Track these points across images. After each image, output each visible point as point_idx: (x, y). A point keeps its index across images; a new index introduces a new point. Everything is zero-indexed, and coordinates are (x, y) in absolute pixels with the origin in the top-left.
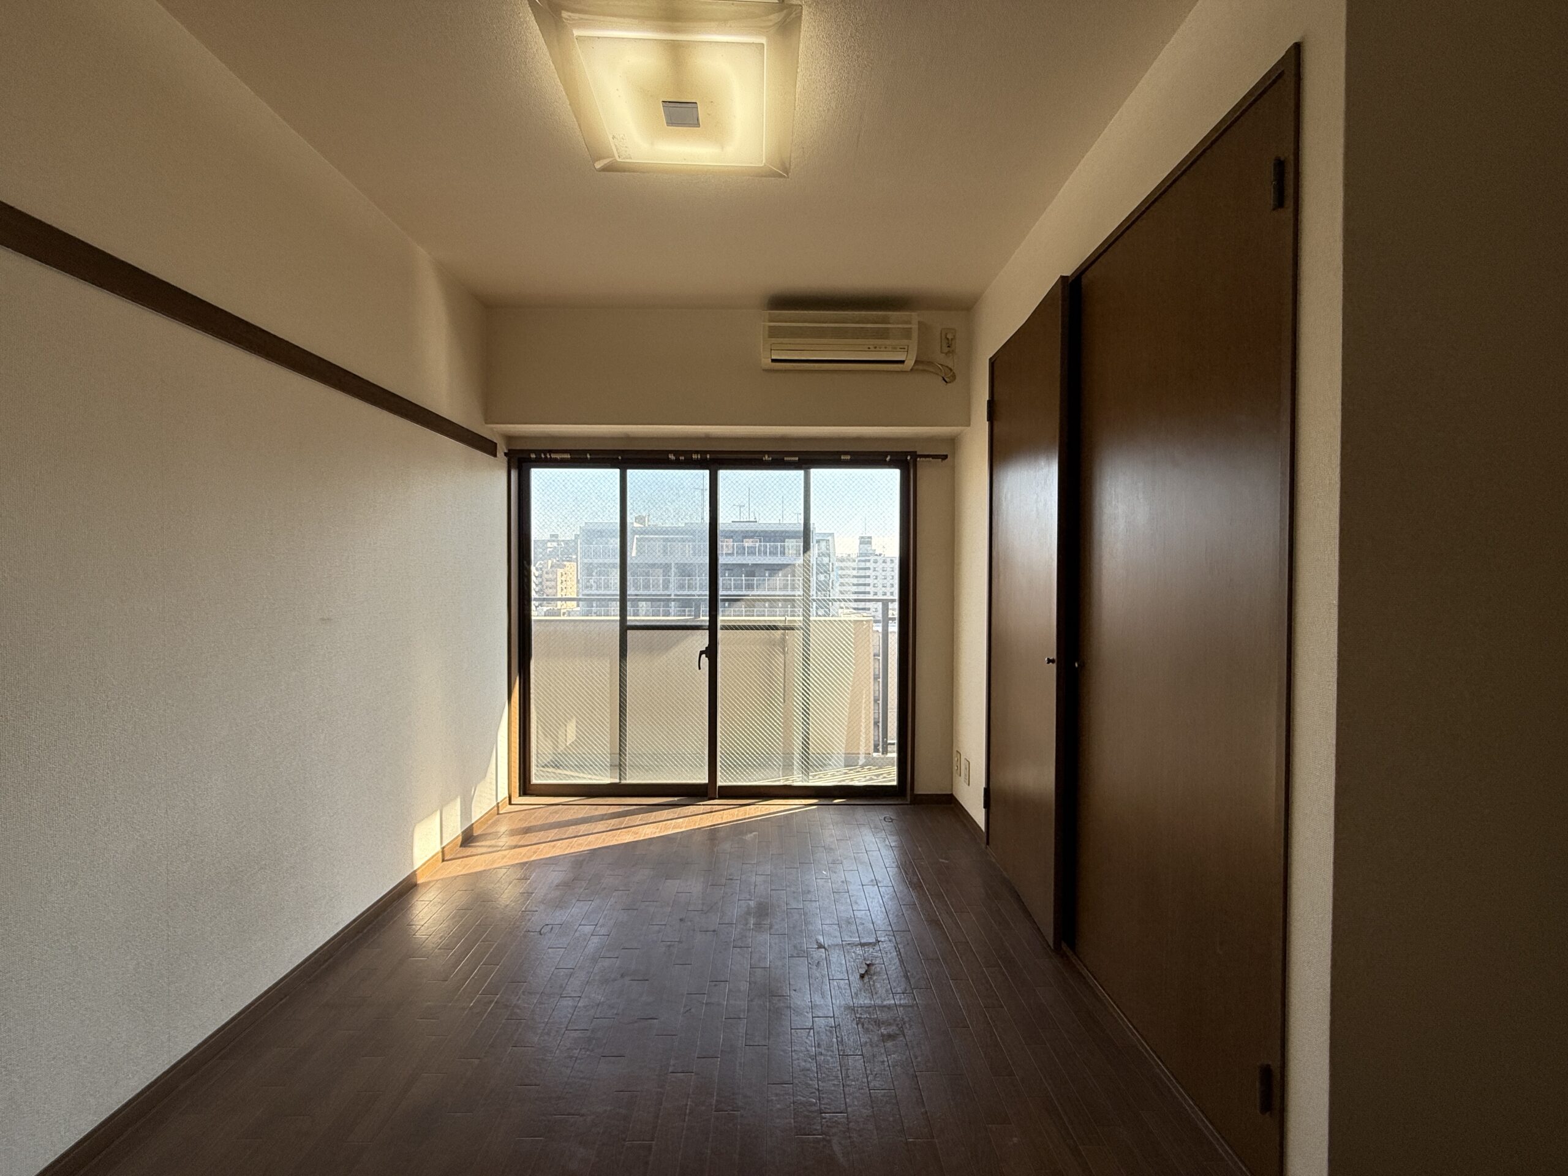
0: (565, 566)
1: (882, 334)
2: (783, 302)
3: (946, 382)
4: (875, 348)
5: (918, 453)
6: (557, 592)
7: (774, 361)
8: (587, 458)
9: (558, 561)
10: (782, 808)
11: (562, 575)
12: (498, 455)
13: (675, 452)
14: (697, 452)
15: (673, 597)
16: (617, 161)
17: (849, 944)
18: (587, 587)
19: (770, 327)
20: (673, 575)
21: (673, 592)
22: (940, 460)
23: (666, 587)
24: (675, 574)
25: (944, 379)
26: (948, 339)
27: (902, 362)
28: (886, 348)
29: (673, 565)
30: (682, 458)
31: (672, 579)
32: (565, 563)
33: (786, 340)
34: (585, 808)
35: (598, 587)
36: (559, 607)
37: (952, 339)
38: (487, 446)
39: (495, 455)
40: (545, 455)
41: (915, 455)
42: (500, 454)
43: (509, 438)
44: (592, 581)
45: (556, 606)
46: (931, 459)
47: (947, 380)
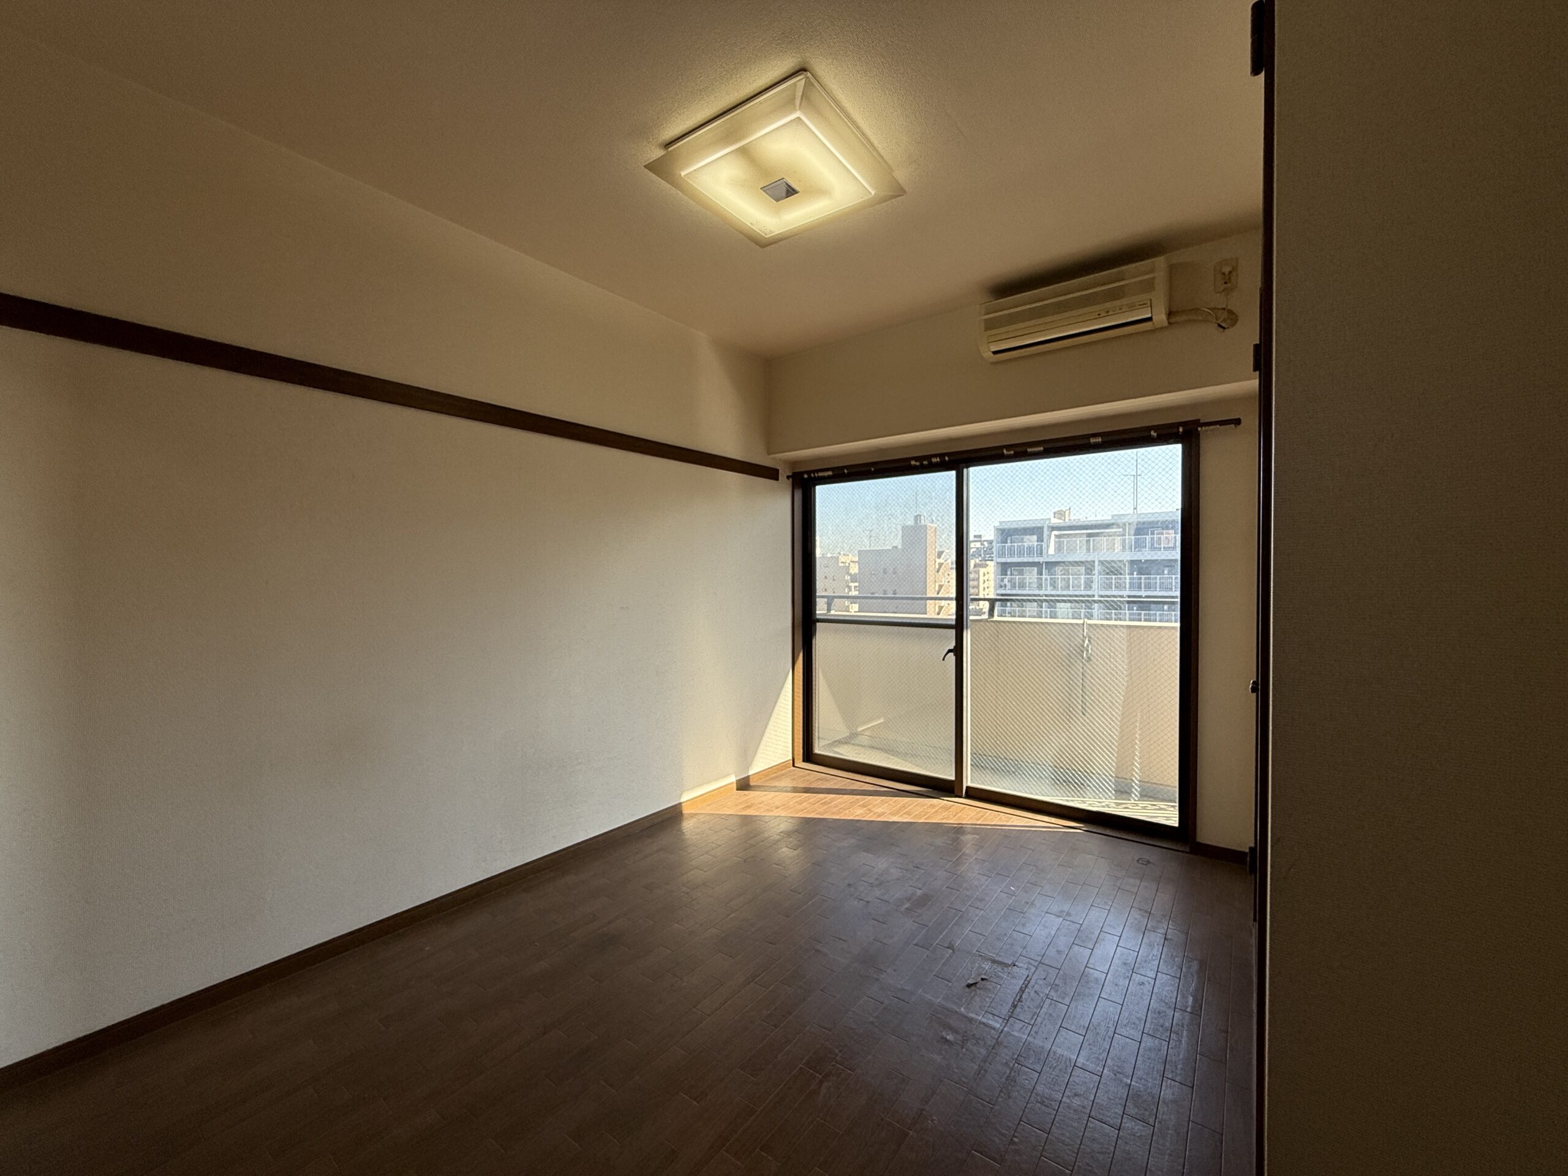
0: (987, 565)
1: (1114, 295)
2: (1006, 289)
3: (1224, 328)
4: (1108, 312)
5: (1201, 421)
6: (979, 592)
7: (995, 353)
8: (844, 473)
9: (981, 561)
10: (1033, 823)
11: (984, 575)
12: (780, 478)
13: (916, 459)
14: (935, 456)
15: (1096, 598)
16: (765, 237)
17: (981, 956)
18: (1001, 587)
19: (985, 320)
20: (1097, 574)
21: (1096, 591)
22: (1233, 426)
23: (1088, 585)
24: (1100, 573)
25: (1220, 326)
26: (1224, 274)
27: (1150, 319)
28: (1120, 309)
29: (1097, 563)
30: (925, 463)
31: (1095, 578)
32: (988, 562)
33: (1003, 330)
34: (845, 781)
35: (1013, 587)
36: (981, 607)
37: (1230, 272)
38: (771, 474)
39: (777, 479)
40: (814, 474)
41: (1197, 423)
42: (782, 477)
43: (793, 463)
44: (1006, 581)
45: (979, 606)
46: (1218, 426)
47: (1223, 325)
